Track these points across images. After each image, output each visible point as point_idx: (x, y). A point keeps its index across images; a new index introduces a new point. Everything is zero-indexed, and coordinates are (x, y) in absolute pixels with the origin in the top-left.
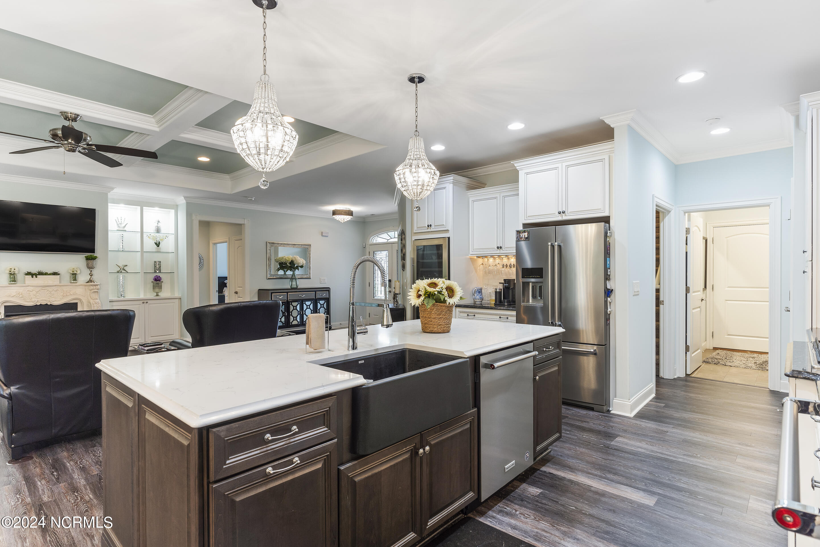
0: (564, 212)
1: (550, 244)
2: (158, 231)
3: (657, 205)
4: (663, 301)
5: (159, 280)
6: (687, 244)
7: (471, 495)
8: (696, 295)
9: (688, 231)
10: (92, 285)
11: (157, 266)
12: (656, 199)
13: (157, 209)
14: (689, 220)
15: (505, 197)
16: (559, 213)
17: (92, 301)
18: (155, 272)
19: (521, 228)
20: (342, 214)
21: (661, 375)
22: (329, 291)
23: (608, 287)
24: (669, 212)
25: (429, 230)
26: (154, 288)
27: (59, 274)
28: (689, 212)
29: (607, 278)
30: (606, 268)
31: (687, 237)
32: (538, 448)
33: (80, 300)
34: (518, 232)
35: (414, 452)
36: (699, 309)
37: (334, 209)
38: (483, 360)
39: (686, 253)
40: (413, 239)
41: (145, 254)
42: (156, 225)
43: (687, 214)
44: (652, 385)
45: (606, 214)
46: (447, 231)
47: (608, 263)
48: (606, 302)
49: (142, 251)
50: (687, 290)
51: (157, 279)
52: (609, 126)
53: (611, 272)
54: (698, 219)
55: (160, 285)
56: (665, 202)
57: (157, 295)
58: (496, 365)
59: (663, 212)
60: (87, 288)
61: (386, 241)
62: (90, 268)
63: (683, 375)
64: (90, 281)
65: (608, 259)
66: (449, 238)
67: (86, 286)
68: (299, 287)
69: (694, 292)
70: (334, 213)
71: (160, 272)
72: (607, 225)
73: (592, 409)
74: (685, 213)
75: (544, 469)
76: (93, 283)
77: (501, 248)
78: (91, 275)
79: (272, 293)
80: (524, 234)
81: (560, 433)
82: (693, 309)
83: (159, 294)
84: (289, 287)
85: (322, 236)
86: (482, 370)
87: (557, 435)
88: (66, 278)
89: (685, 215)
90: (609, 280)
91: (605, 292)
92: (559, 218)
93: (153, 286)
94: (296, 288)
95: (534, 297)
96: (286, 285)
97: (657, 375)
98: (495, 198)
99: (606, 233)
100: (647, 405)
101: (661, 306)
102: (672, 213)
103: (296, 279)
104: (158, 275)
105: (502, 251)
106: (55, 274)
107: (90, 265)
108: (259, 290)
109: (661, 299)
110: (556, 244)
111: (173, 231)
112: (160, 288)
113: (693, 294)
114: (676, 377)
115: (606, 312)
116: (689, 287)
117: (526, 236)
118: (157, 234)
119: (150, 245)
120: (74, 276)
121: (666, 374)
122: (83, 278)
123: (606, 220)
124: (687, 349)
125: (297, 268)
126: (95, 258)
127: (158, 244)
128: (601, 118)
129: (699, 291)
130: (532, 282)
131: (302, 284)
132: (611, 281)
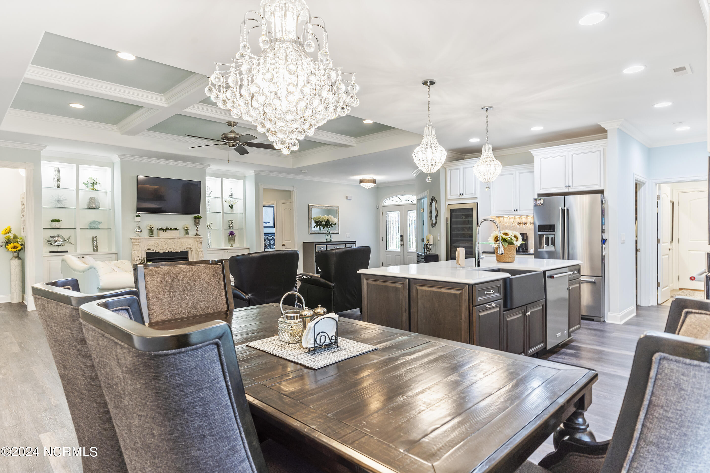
0: (570, 186)
1: (560, 208)
2: (232, 196)
3: (636, 180)
4: (640, 249)
5: (233, 235)
6: (658, 207)
7: (542, 344)
8: (665, 244)
9: (658, 197)
10: (199, 238)
11: (231, 224)
12: (635, 176)
13: (230, 179)
14: (659, 189)
15: (519, 173)
16: (567, 187)
17: (199, 250)
18: (230, 228)
19: (536, 197)
20: (368, 182)
21: (639, 304)
22: (355, 244)
23: (604, 238)
24: (644, 184)
25: (461, 197)
26: (230, 240)
27: (178, 230)
28: (660, 184)
29: (603, 231)
30: (602, 225)
31: (658, 202)
32: (571, 330)
33: (190, 249)
34: (535, 200)
35: (524, 314)
36: (667, 256)
37: (361, 178)
38: (548, 274)
39: (658, 213)
40: (447, 204)
41: (224, 214)
42: (230, 192)
43: (657, 185)
44: (634, 307)
45: (601, 188)
46: (476, 198)
47: (603, 221)
48: (602, 247)
49: (223, 213)
50: (658, 241)
51: (232, 234)
52: (604, 129)
53: (605, 227)
54: (666, 189)
55: (233, 238)
56: (641, 177)
57: (232, 246)
58: (555, 276)
59: (640, 184)
60: (195, 240)
61: (397, 203)
62: (197, 225)
63: (656, 304)
64: (197, 235)
65: (603, 218)
66: (478, 203)
67: (194, 238)
68: (332, 241)
69: (663, 243)
70: (361, 181)
71: (233, 229)
72: (603, 195)
73: (593, 320)
74: (656, 184)
75: (572, 344)
76: (199, 237)
77: (517, 210)
78: (198, 231)
79: (316, 245)
80: (540, 201)
81: (580, 325)
82: (663, 255)
83: (233, 245)
84: (325, 241)
85: (347, 199)
86: (547, 279)
87: (578, 326)
88: (182, 231)
89: (656, 185)
90: (604, 232)
91: (602, 241)
92: (566, 190)
93: (229, 239)
94: (330, 242)
95: (547, 244)
96: (323, 239)
97: (636, 304)
98: (513, 174)
99: (602, 201)
100: (631, 319)
101: (638, 253)
102: (647, 185)
103: (330, 234)
104: (232, 230)
105: (517, 212)
106: (176, 229)
107: (197, 223)
108: (304, 242)
109: (638, 248)
110: (565, 208)
111: (242, 197)
112: (234, 240)
113: (663, 244)
114: (650, 305)
115: (602, 255)
116: (660, 240)
117: (542, 203)
118: (231, 199)
119: (227, 209)
120: (187, 231)
121: (643, 303)
122: (192, 232)
123: (602, 192)
124: (658, 285)
125: (331, 225)
126: (199, 218)
127: (231, 207)
128: (598, 123)
129: (667, 242)
130: (546, 235)
131: (334, 238)
132: (605, 233)
